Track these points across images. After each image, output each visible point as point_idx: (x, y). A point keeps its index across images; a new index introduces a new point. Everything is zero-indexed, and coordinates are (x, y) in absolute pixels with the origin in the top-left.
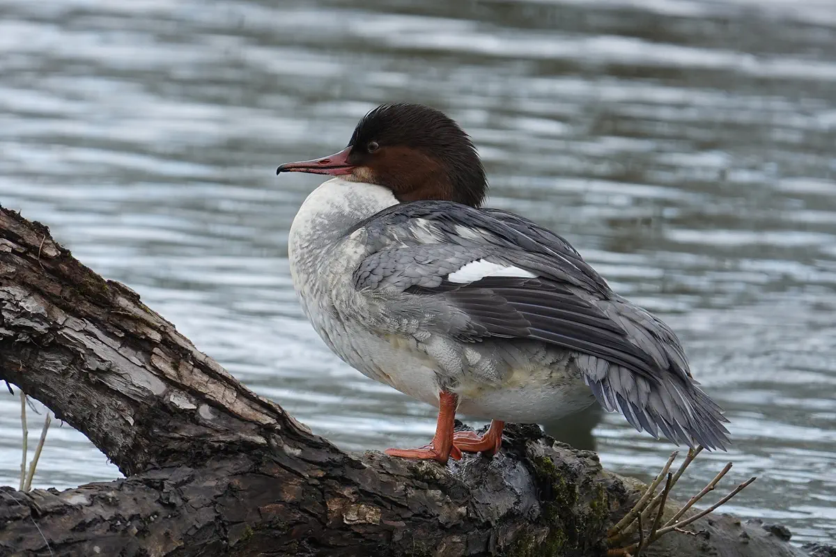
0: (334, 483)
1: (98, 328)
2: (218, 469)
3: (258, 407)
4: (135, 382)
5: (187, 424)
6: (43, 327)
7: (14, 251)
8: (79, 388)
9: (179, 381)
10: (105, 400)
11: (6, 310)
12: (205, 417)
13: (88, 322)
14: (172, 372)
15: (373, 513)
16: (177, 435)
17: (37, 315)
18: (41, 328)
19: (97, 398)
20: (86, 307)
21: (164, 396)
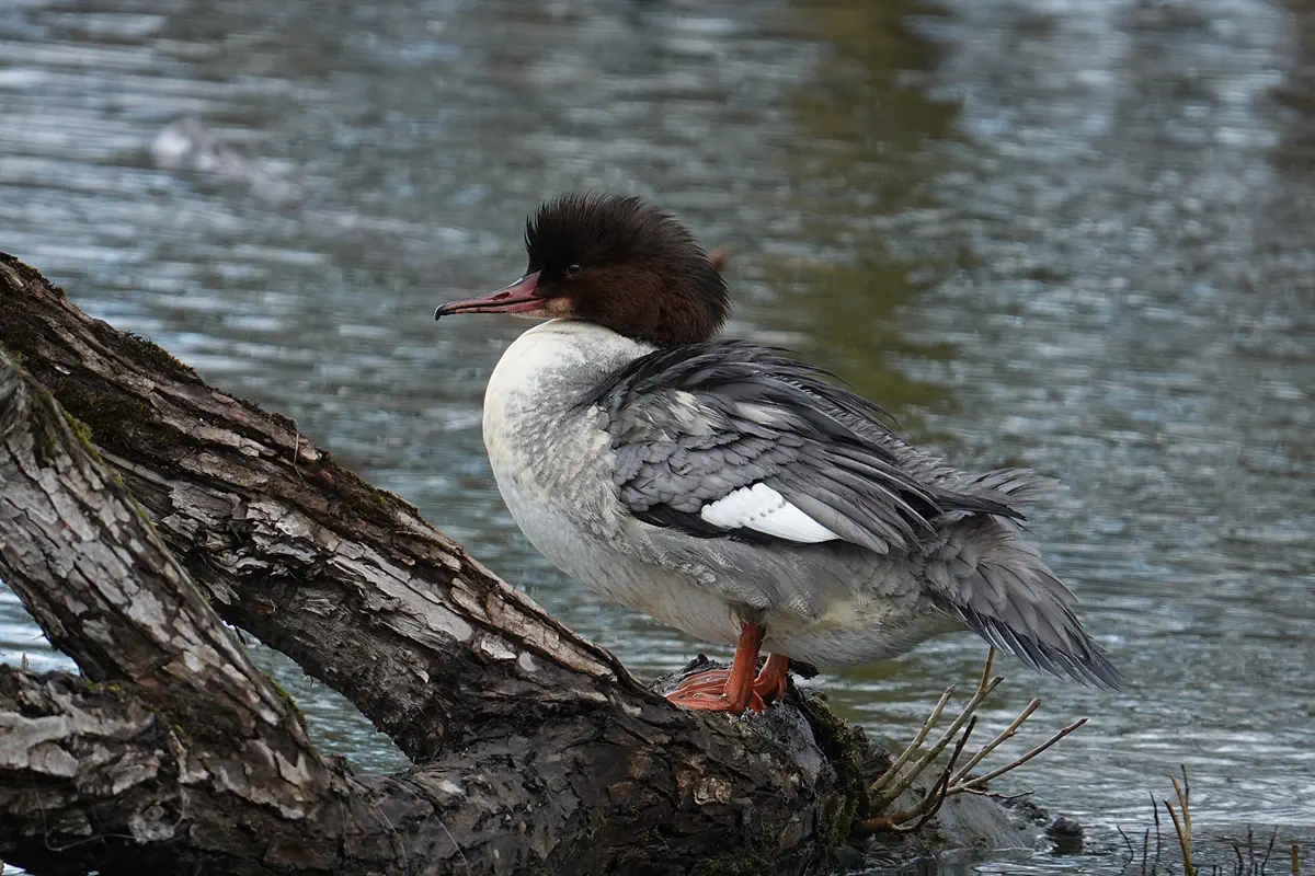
0: (681, 751)
1: (380, 554)
2: (553, 737)
3: (584, 653)
4: (432, 625)
5: (504, 678)
6: (308, 555)
7: (261, 455)
8: (352, 635)
9: (489, 622)
10: (388, 650)
11: (258, 533)
12: (528, 669)
13: (366, 547)
14: (479, 610)
15: (722, 788)
16: (493, 694)
17: (301, 540)
18: (306, 556)
19: (376, 648)
20: (362, 527)
21: (472, 643)
